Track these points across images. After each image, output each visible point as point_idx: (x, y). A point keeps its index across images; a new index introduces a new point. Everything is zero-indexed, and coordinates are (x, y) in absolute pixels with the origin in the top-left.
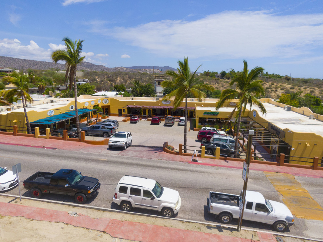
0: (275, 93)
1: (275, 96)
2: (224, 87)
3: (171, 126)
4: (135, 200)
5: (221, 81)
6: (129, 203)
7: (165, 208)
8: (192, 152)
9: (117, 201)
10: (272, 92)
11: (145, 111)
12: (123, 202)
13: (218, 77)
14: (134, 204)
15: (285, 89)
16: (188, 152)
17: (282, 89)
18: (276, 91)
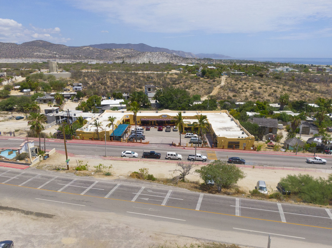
0: (245, 93)
1: (244, 96)
2: (204, 87)
3: (170, 132)
4: (172, 157)
5: (202, 81)
6: (170, 158)
7: (179, 158)
8: (183, 145)
9: (167, 157)
10: (243, 92)
11: (151, 122)
12: (169, 157)
13: (199, 75)
14: (171, 158)
15: (254, 89)
16: (181, 145)
17: (251, 89)
18: (246, 91)
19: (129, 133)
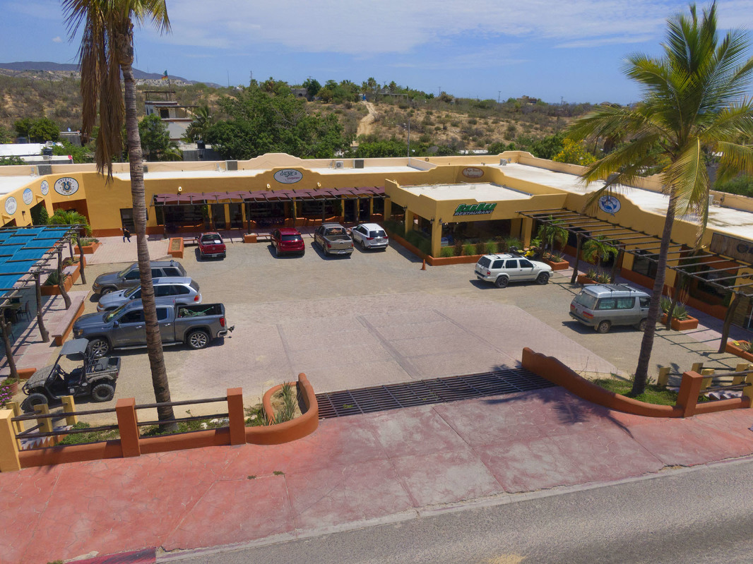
13: (301, 95)
18: (445, 129)
19: (79, 293)
